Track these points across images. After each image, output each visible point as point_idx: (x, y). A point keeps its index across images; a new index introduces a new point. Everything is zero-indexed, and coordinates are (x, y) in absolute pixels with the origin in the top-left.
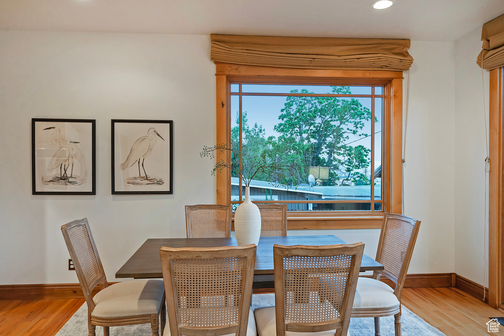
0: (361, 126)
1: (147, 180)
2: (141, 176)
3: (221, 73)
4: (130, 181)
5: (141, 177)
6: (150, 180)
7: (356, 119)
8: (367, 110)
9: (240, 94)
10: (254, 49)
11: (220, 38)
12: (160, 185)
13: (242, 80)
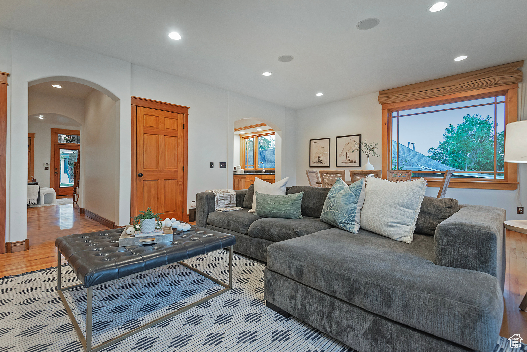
1: (350, 161)
2: (347, 159)
3: (385, 109)
4: (343, 162)
9: (398, 117)
10: (402, 93)
11: (383, 92)
13: (398, 110)
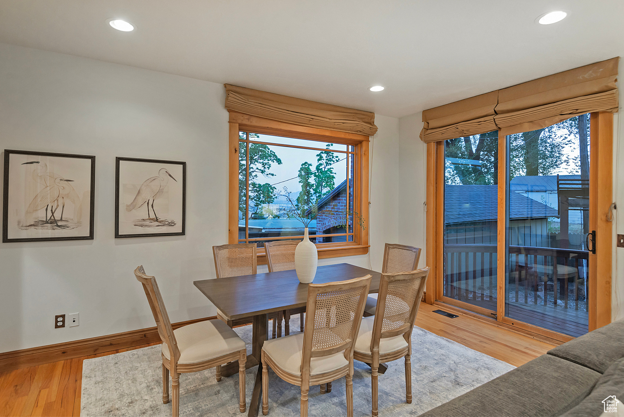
0: (268, 166)
1: (158, 221)
2: (151, 217)
3: (234, 121)
4: (137, 223)
5: (150, 219)
6: (160, 222)
7: (264, 160)
8: (273, 153)
12: (172, 227)
